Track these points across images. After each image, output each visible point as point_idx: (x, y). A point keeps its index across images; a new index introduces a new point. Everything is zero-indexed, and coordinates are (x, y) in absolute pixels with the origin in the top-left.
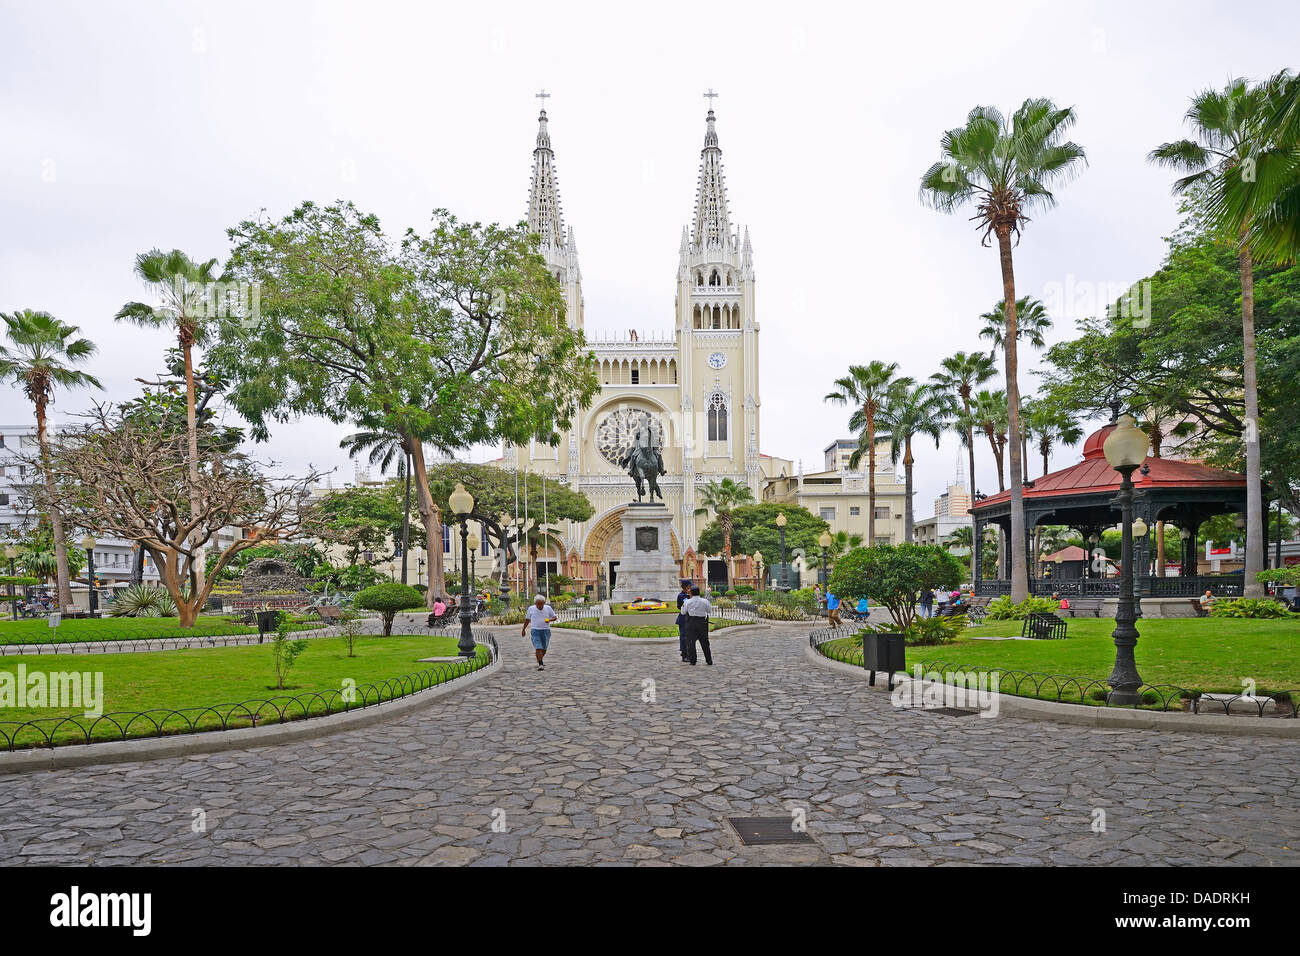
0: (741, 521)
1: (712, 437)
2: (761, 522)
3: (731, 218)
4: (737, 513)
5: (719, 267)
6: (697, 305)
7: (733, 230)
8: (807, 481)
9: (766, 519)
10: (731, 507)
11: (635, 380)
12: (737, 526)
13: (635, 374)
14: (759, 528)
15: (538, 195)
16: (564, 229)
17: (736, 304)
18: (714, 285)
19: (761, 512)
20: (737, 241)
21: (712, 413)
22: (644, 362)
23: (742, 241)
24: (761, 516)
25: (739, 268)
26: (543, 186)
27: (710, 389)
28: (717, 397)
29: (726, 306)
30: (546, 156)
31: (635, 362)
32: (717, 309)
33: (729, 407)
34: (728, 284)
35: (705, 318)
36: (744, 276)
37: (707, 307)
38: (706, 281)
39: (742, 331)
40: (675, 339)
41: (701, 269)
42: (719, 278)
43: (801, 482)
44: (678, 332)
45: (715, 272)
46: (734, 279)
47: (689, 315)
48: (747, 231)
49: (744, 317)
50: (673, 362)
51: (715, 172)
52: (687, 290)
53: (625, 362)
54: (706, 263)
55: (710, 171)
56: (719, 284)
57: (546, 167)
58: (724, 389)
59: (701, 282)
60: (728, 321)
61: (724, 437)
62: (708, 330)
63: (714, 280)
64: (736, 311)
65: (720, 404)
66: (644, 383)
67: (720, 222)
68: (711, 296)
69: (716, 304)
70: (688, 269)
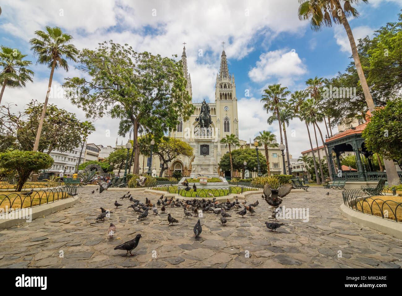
1: (225, 131)
5: (226, 83)
6: (221, 93)
17: (231, 93)
20: (231, 77)
21: (225, 124)
25: (231, 84)
27: (225, 117)
28: (226, 119)
29: (228, 94)
32: (226, 95)
33: (230, 122)
35: (223, 97)
37: (223, 94)
39: (233, 100)
40: (215, 102)
41: (222, 84)
44: (216, 100)
45: (225, 85)
46: (230, 87)
47: (219, 96)
49: (233, 97)
52: (218, 89)
54: (223, 82)
58: (228, 117)
59: (222, 87)
60: (229, 98)
61: (228, 130)
62: (224, 100)
63: (225, 87)
64: (231, 95)
65: (227, 121)
67: (226, 72)
68: (225, 91)
69: (226, 93)
70: (219, 84)
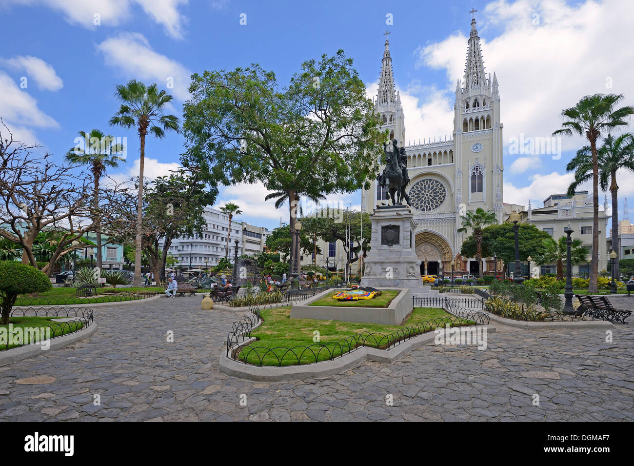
0: (489, 235)
1: (473, 190)
2: (503, 235)
3: (485, 71)
4: (486, 230)
5: (479, 97)
6: (465, 120)
7: (487, 77)
8: (534, 213)
9: (506, 233)
10: (483, 227)
11: (430, 164)
12: (485, 239)
13: (430, 160)
14: (501, 239)
15: (383, 80)
16: (396, 94)
17: (488, 116)
18: (475, 106)
19: (502, 229)
20: (489, 82)
21: (474, 177)
22: (435, 154)
23: (492, 82)
24: (503, 232)
25: (491, 96)
26: (386, 75)
27: (472, 164)
28: (477, 168)
29: (482, 117)
30: (388, 61)
31: (430, 154)
32: (477, 121)
33: (484, 173)
34: (484, 105)
35: (471, 126)
36: (494, 99)
37: (471, 119)
38: (471, 105)
39: (492, 129)
40: (452, 139)
41: (468, 100)
42: (478, 103)
43: (530, 214)
44: (454, 135)
45: (476, 100)
46: (487, 102)
47: (461, 125)
48: (495, 75)
49: (493, 122)
50: (451, 152)
51: (476, 49)
52: (460, 112)
53: (425, 155)
54: (470, 96)
55: (473, 49)
56: (478, 106)
57: (387, 66)
58: (481, 162)
59: (468, 106)
60: (484, 125)
61: (481, 190)
62: (472, 132)
63: (476, 104)
64: (488, 120)
65: (478, 171)
66: (435, 164)
67: (479, 74)
68: (474, 113)
69: (477, 117)
70: (460, 101)
